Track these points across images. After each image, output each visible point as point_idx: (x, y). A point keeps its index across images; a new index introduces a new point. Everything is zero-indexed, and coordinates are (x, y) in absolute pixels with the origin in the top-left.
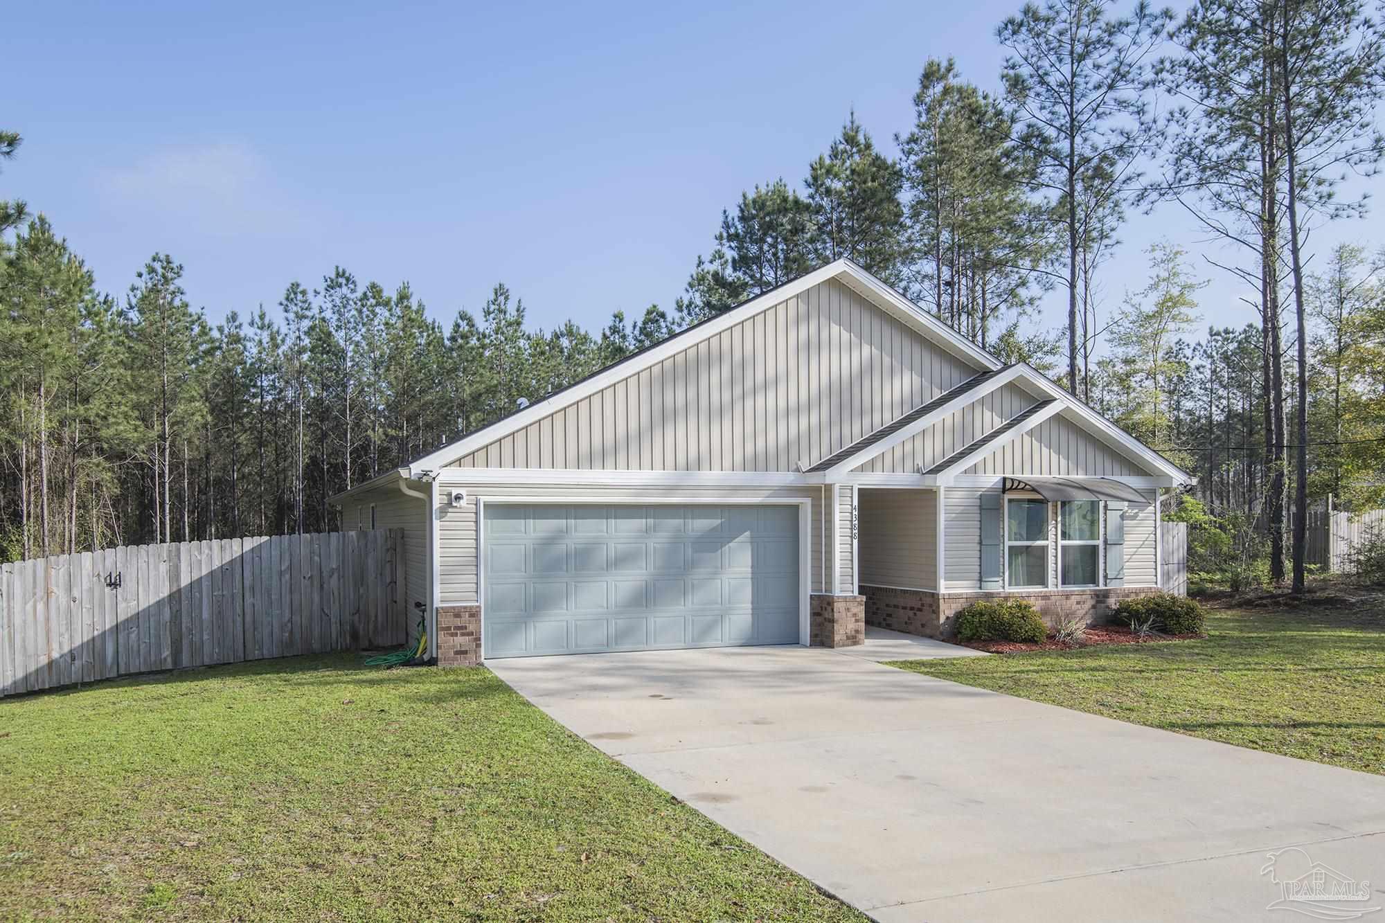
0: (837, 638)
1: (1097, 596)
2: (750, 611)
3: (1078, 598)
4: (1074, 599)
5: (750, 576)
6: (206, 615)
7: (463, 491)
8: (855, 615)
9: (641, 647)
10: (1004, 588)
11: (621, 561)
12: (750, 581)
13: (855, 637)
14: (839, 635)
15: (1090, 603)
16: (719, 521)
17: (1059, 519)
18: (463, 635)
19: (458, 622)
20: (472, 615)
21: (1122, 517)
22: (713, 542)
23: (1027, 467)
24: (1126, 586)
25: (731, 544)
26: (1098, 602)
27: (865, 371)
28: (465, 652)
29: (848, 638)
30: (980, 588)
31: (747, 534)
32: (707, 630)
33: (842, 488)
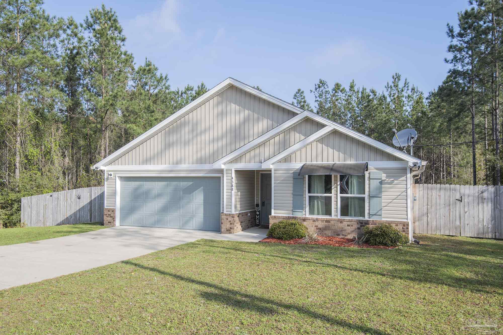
0: (222, 230)
1: (361, 223)
2: (203, 217)
3: (349, 223)
4: (345, 223)
5: (203, 204)
6: (97, 208)
7: (112, 173)
8: (230, 221)
9: (166, 227)
10: (305, 215)
11: (159, 196)
12: (203, 206)
13: (230, 230)
14: (223, 229)
15: (356, 226)
16: (192, 183)
17: (339, 183)
18: (110, 217)
19: (109, 213)
20: (112, 211)
21: (381, 183)
22: (189, 191)
23: (320, 158)
24: (383, 219)
25: (196, 192)
26: (361, 226)
27: (246, 120)
28: (110, 222)
29: (227, 230)
30: (293, 214)
31: (202, 187)
32: (186, 223)
33: (227, 170)
